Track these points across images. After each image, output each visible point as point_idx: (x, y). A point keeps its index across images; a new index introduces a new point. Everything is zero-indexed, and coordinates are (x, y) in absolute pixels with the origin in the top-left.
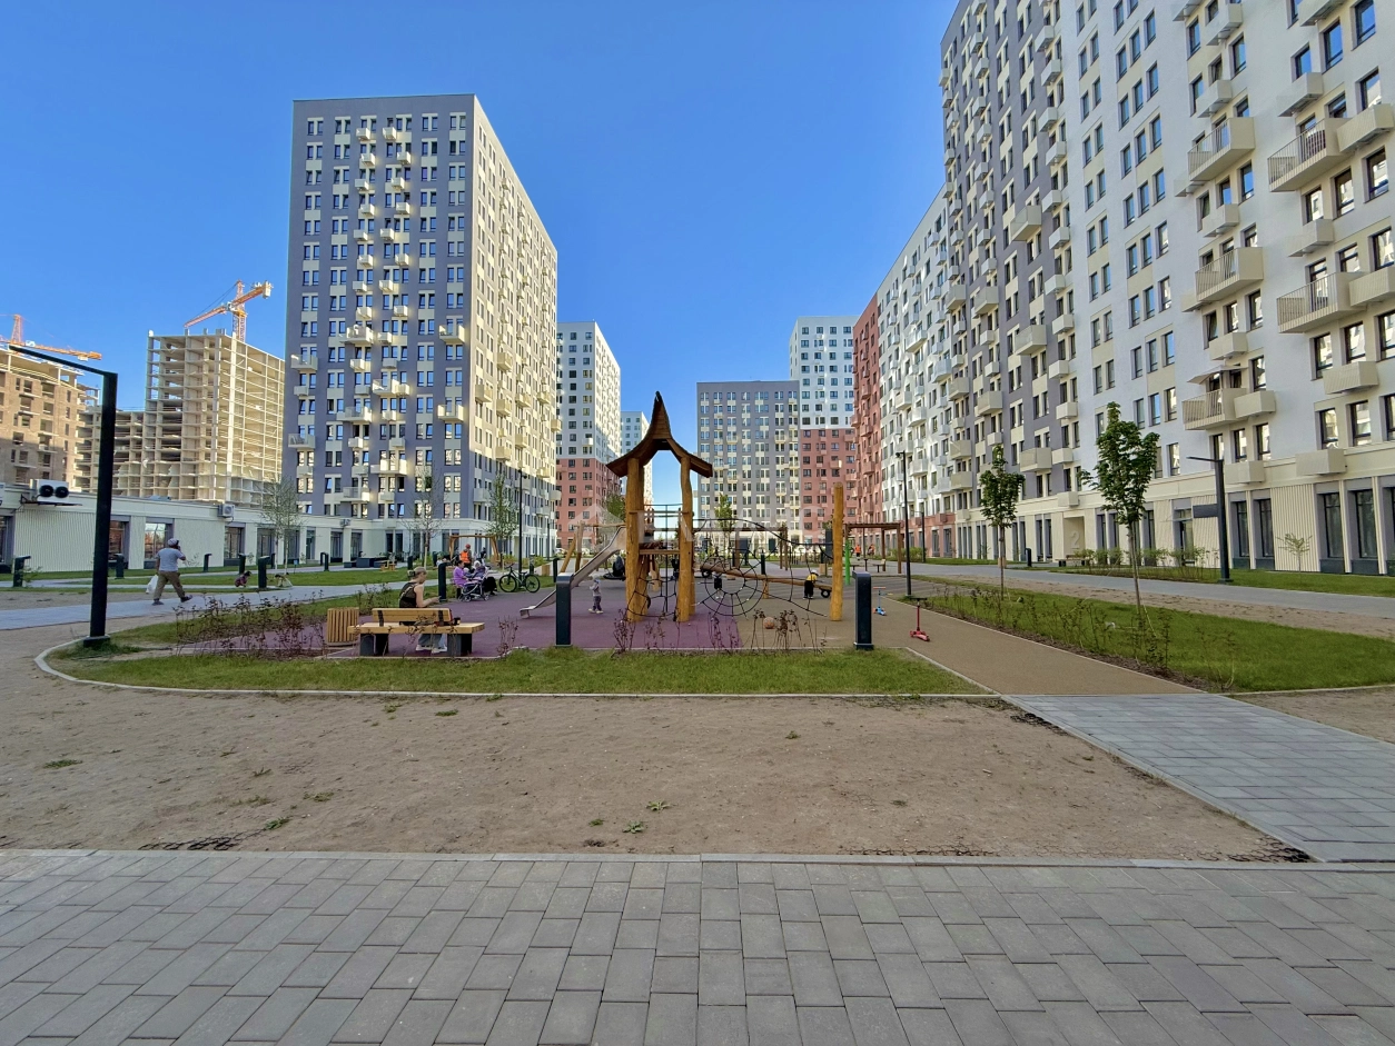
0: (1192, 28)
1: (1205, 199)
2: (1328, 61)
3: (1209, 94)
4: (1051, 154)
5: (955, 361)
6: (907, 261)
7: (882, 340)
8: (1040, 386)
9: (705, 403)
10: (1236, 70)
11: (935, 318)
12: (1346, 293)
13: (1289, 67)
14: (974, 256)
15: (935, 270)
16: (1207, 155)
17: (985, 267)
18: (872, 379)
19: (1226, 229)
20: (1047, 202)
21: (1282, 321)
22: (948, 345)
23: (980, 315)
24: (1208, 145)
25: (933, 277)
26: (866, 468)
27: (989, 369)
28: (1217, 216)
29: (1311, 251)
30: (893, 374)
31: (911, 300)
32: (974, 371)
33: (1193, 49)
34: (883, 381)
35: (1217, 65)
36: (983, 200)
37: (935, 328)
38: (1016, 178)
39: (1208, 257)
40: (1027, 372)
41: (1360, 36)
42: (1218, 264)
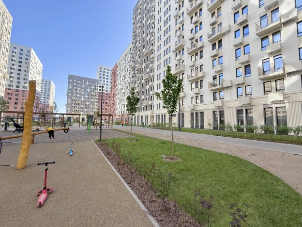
0: (176, 20)
1: (177, 54)
2: (196, 32)
3: (178, 33)
4: (152, 38)
5: (132, 79)
6: (124, 56)
7: (118, 73)
8: (147, 87)
9: (71, 80)
10: (182, 30)
11: (129, 70)
12: (197, 75)
13: (190, 31)
14: (137, 58)
15: (129, 59)
16: (177, 45)
17: (139, 60)
18: (115, 82)
19: (180, 60)
20: (151, 48)
21: (187, 79)
22: (131, 76)
23: (137, 70)
24: (178, 43)
25: (129, 61)
26: (113, 102)
27: (138, 82)
28: (178, 57)
29: (192, 67)
30: (120, 81)
31: (124, 65)
32: (136, 82)
33: (176, 24)
34: (117, 83)
35: (180, 28)
36: (139, 45)
37: (129, 72)
38: (146, 42)
39: (177, 65)
40: (145, 84)
41: (200, 29)
42: (178, 67)
